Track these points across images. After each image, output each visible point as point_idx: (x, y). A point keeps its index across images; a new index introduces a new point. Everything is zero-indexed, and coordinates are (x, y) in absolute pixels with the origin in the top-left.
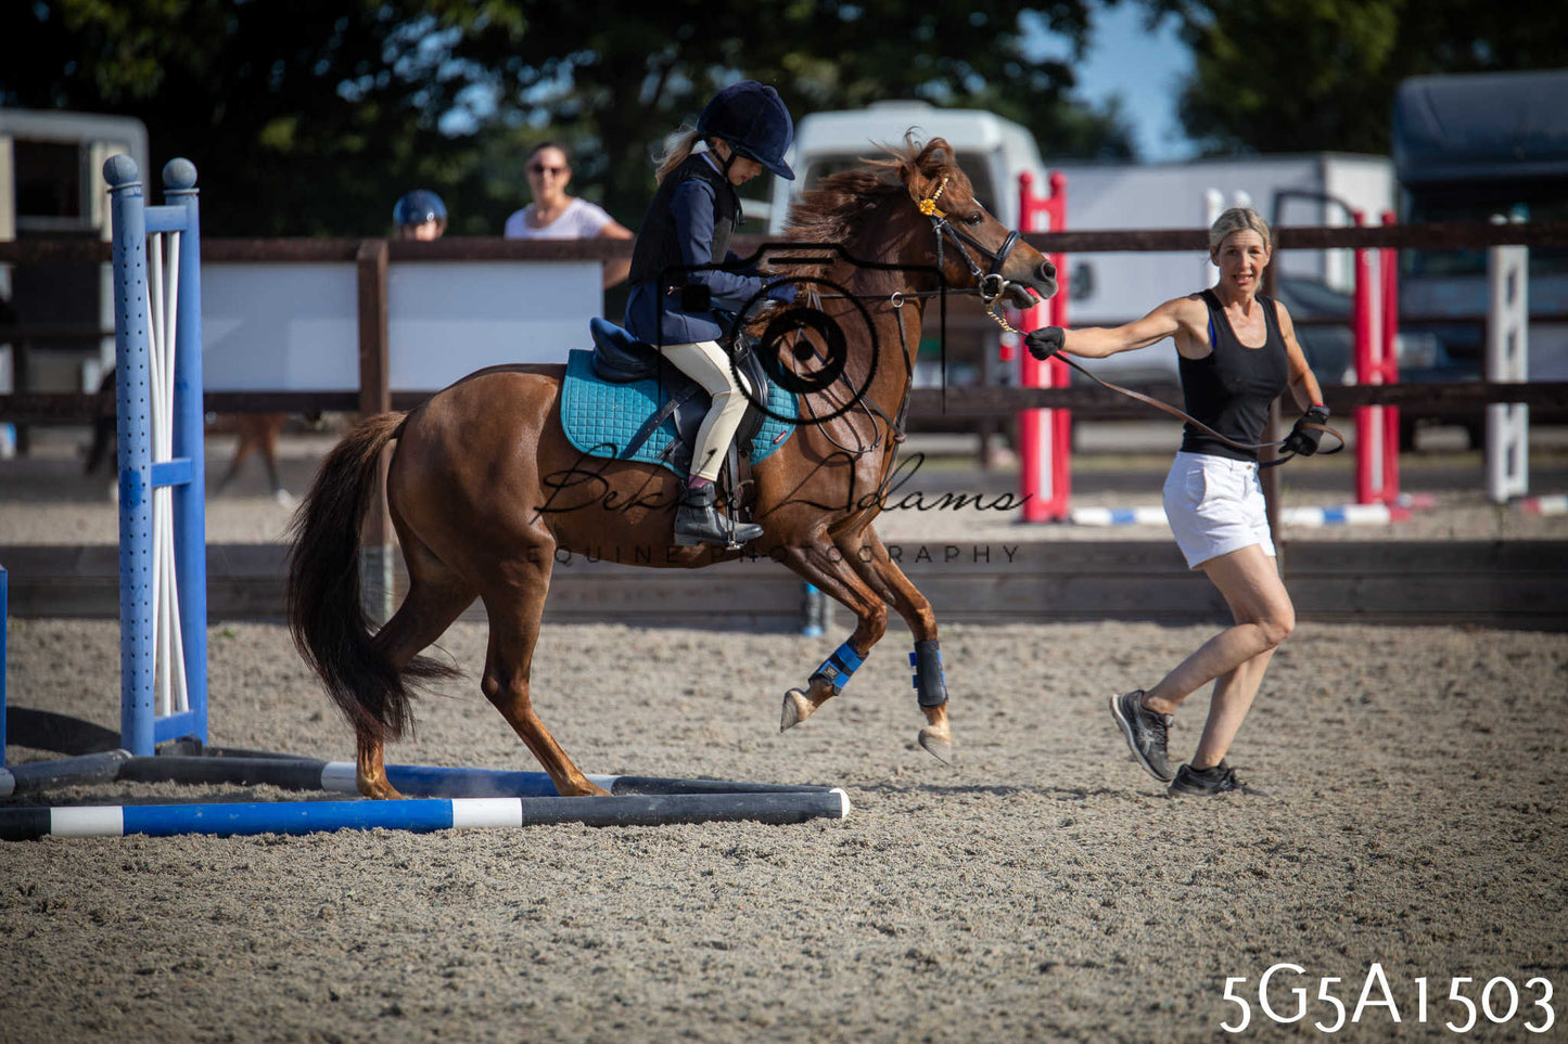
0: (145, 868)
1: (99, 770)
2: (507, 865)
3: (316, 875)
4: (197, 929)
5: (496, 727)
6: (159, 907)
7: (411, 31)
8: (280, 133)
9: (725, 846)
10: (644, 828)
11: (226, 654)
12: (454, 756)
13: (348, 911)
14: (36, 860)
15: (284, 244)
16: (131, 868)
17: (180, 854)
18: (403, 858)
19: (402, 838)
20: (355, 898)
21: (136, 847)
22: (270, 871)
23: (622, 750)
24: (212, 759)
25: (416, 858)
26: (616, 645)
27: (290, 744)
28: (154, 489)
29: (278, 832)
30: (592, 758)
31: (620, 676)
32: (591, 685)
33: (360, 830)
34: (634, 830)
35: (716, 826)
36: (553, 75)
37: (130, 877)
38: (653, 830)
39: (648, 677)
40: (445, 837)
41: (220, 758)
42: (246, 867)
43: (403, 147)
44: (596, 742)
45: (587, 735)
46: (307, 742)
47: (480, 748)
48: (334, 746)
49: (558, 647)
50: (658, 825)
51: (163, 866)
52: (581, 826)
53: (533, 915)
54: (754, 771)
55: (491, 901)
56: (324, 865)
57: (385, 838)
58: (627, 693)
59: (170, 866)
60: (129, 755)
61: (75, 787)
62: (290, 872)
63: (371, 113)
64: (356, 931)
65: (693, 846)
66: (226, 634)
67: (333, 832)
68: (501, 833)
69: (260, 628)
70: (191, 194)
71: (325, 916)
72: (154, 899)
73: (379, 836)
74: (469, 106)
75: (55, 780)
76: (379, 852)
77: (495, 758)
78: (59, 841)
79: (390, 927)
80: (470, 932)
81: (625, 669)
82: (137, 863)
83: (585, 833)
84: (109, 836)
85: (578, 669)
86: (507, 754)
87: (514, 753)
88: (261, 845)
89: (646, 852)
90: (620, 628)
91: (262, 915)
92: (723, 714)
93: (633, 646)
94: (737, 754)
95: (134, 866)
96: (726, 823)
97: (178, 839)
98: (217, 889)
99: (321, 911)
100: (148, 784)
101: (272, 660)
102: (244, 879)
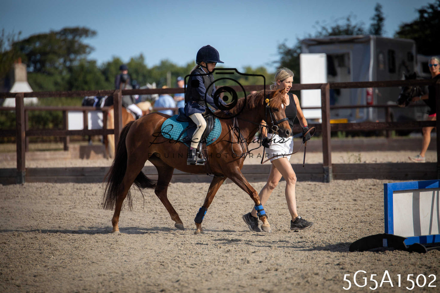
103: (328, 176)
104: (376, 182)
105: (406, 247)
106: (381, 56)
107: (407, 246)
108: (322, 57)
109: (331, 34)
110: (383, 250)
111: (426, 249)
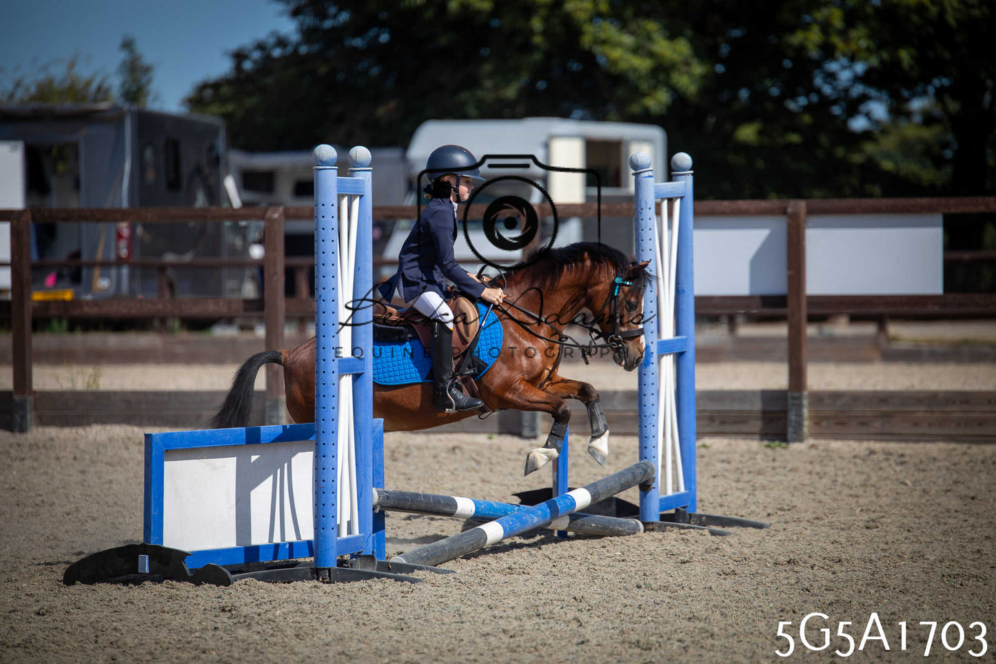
0: (649, 587)
1: (621, 527)
2: (872, 591)
3: (753, 594)
6: (657, 611)
7: (833, 66)
8: (747, 133)
10: (960, 570)
14: (585, 581)
15: (743, 204)
17: (670, 579)
18: (807, 585)
19: (808, 572)
21: (645, 574)
22: (725, 591)
25: (816, 585)
28: (660, 357)
34: (954, 571)
36: (924, 93)
37: (641, 592)
40: (834, 573)
43: (824, 139)
50: (970, 568)
51: (660, 586)
57: (797, 572)
59: (664, 587)
62: (737, 591)
63: (807, 119)
66: (704, 446)
69: (724, 440)
70: (688, 174)
74: (868, 115)
76: (793, 581)
82: (645, 584)
88: (721, 575)
89: (962, 585)
91: (719, 617)
95: (643, 586)
98: (692, 600)
102: (709, 595)
103: (23, 417)
104: (133, 432)
105: (188, 572)
106: (149, 154)
107: (190, 570)
108: (14, 149)
109: (33, 98)
110: (138, 580)
111: (232, 577)
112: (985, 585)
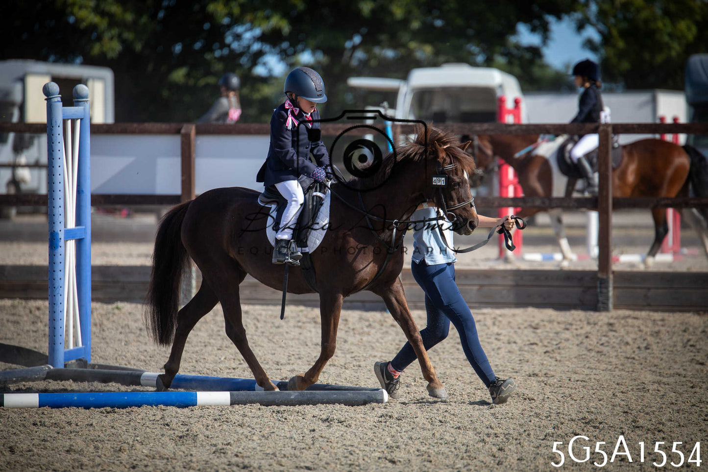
0: (43, 425)
1: (37, 375)
2: (217, 425)
3: (124, 428)
4: (58, 456)
5: (232, 355)
6: (44, 444)
9: (324, 417)
10: (288, 407)
11: (115, 318)
12: (209, 369)
13: (134, 448)
16: (37, 424)
17: (63, 417)
18: (168, 420)
19: (172, 410)
20: (140, 441)
21: (43, 413)
22: (103, 426)
23: (289, 367)
24: (92, 370)
25: (175, 421)
26: (298, 316)
27: (132, 362)
29: (112, 407)
30: (274, 371)
31: (298, 330)
32: (283, 335)
33: (152, 407)
34: (283, 408)
35: (322, 406)
37: (35, 429)
38: (292, 408)
39: (310, 331)
40: (192, 410)
41: (96, 370)
42: (92, 425)
44: (277, 364)
45: (274, 360)
46: (141, 361)
47: (221, 365)
48: (153, 363)
49: (271, 316)
50: (295, 406)
51: (52, 423)
52: (258, 405)
53: (222, 451)
54: (348, 379)
55: (204, 443)
56: (130, 424)
57: (164, 410)
58: (298, 339)
59: (55, 424)
60: (52, 367)
61: (24, 383)
62: (113, 427)
64: (135, 458)
65: (309, 416)
66: (117, 308)
67: (139, 407)
68: (220, 408)
69: (133, 305)
71: (122, 450)
72: (42, 441)
73: (161, 409)
75: (14, 379)
76: (158, 418)
77: (228, 371)
78: (8, 410)
79: (152, 456)
80: (189, 459)
81: (300, 327)
82: (40, 422)
83: (259, 409)
84: (32, 408)
85: (278, 327)
86: (234, 369)
87: (237, 368)
88: (104, 413)
89: (286, 419)
90: (302, 308)
91: (91, 449)
92: (341, 350)
93: (306, 316)
94: (344, 370)
95: (39, 424)
96: (328, 405)
97: (64, 410)
98: (75, 435)
99: (120, 448)
100: (59, 382)
101: (136, 321)
102: (89, 431)
112: (303, 419)
